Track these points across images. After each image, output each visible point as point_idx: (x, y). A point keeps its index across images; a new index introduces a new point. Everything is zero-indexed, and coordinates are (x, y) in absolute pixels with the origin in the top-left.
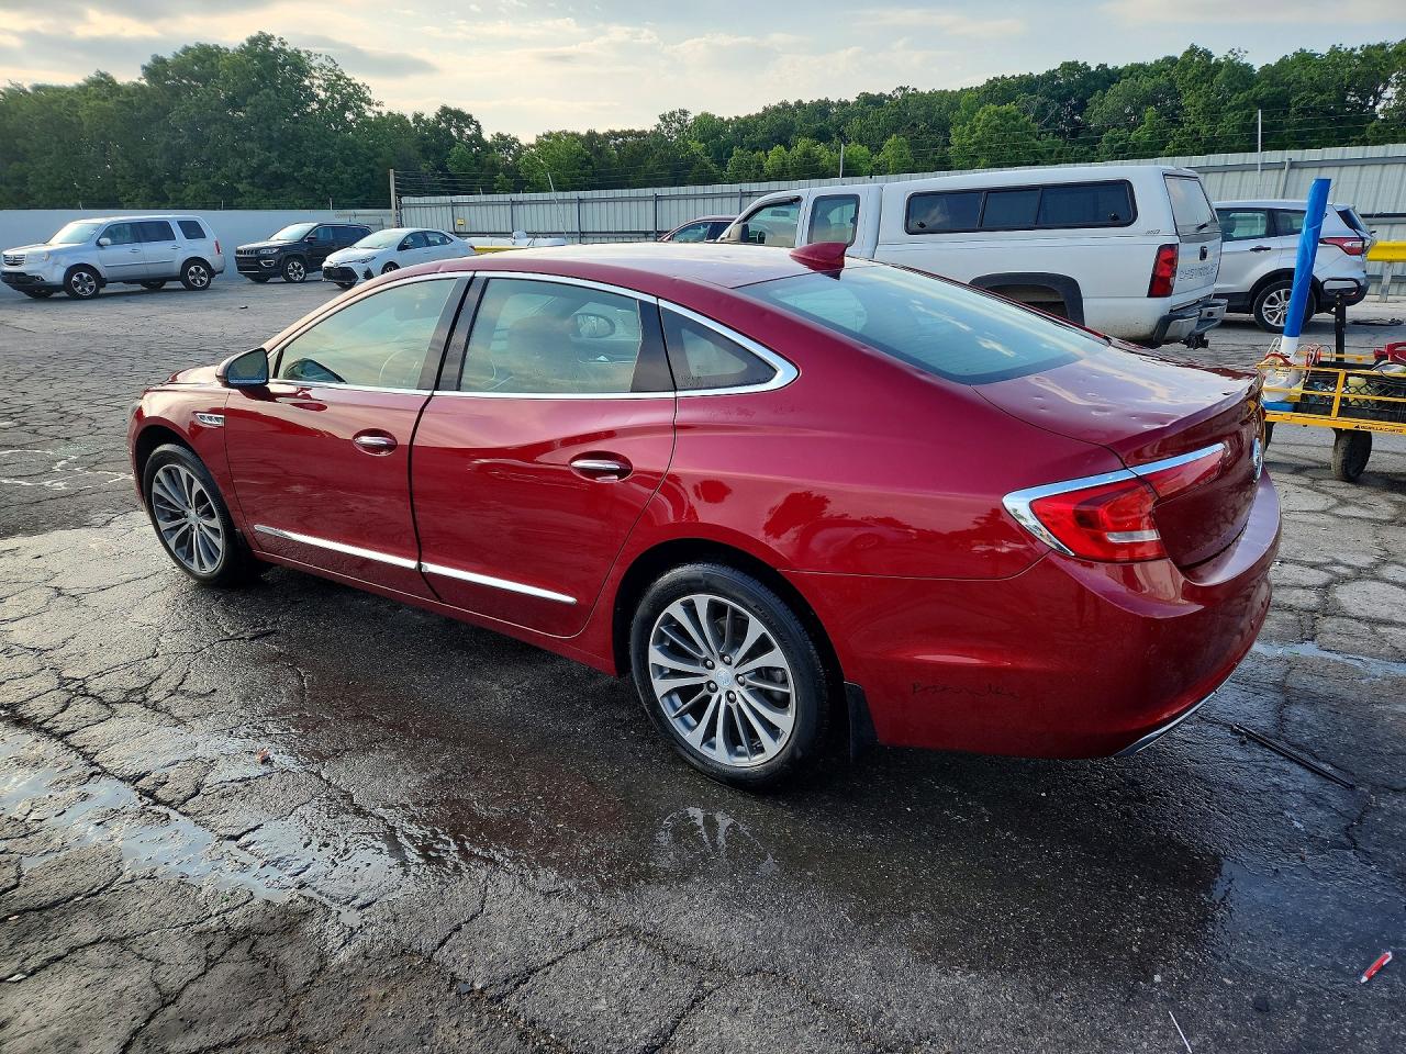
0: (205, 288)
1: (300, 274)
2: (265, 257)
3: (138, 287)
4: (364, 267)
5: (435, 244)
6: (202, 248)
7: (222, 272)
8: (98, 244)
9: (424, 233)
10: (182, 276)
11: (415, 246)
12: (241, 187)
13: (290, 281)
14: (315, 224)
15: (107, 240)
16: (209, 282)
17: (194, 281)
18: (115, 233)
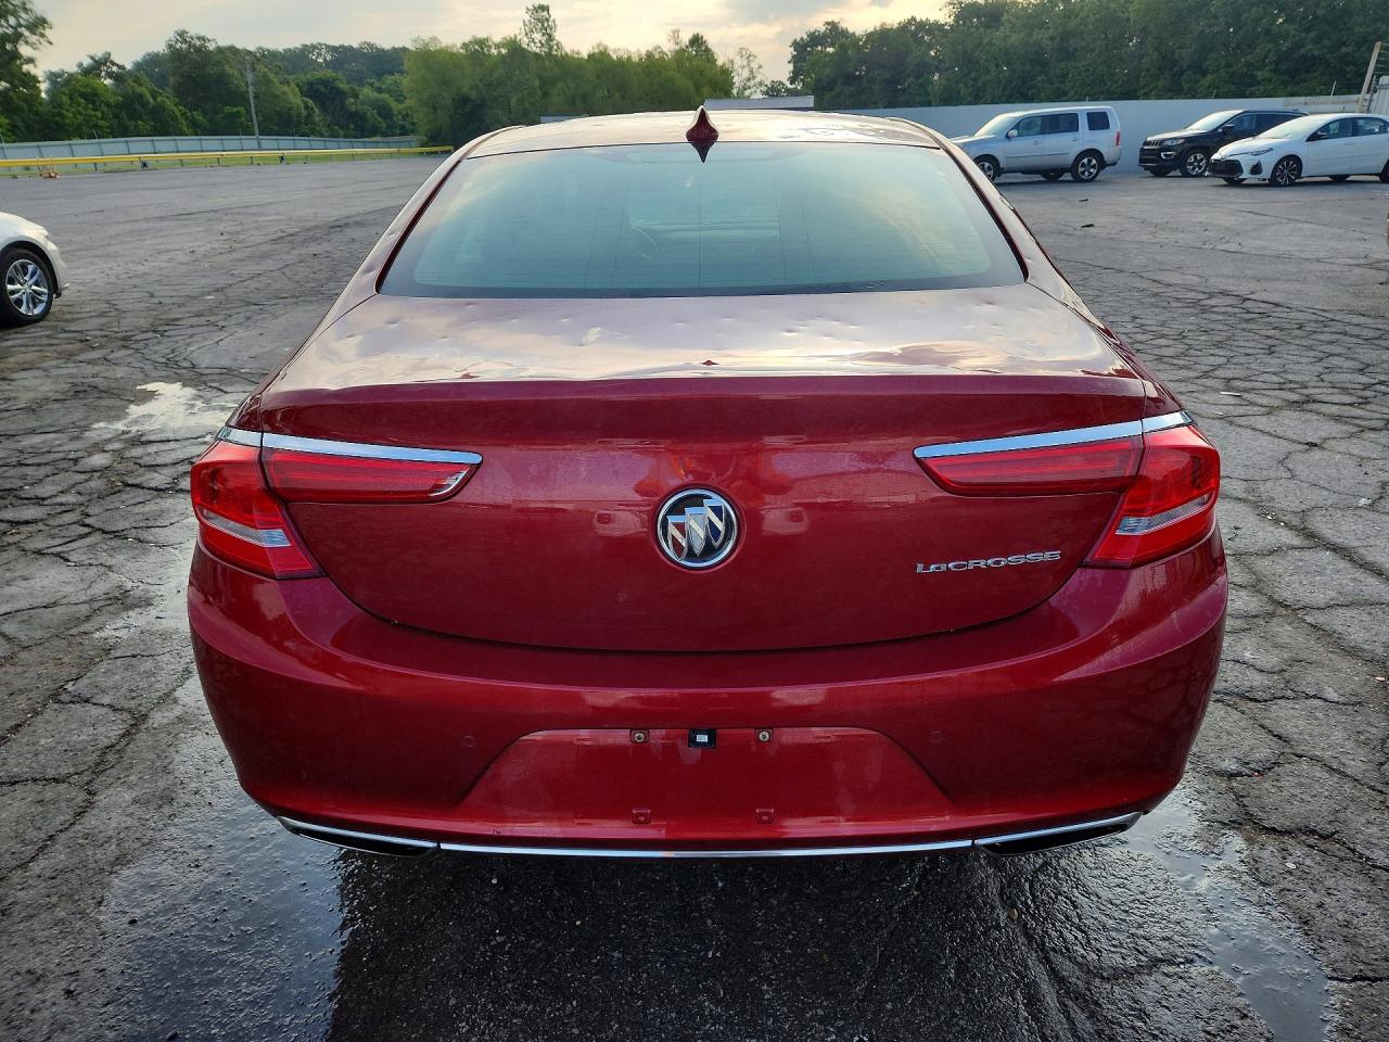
0: (1091, 180)
1: (1200, 167)
2: (1169, 148)
3: (1039, 178)
4: (1254, 160)
5: (1371, 132)
6: (1102, 141)
7: (1114, 164)
8: (1007, 136)
9: (1354, 120)
10: (1073, 169)
11: (1340, 135)
12: (1259, 75)
13: (1186, 175)
14: (1240, 111)
15: (1014, 132)
16: (1096, 175)
17: (1083, 173)
18: (1024, 127)
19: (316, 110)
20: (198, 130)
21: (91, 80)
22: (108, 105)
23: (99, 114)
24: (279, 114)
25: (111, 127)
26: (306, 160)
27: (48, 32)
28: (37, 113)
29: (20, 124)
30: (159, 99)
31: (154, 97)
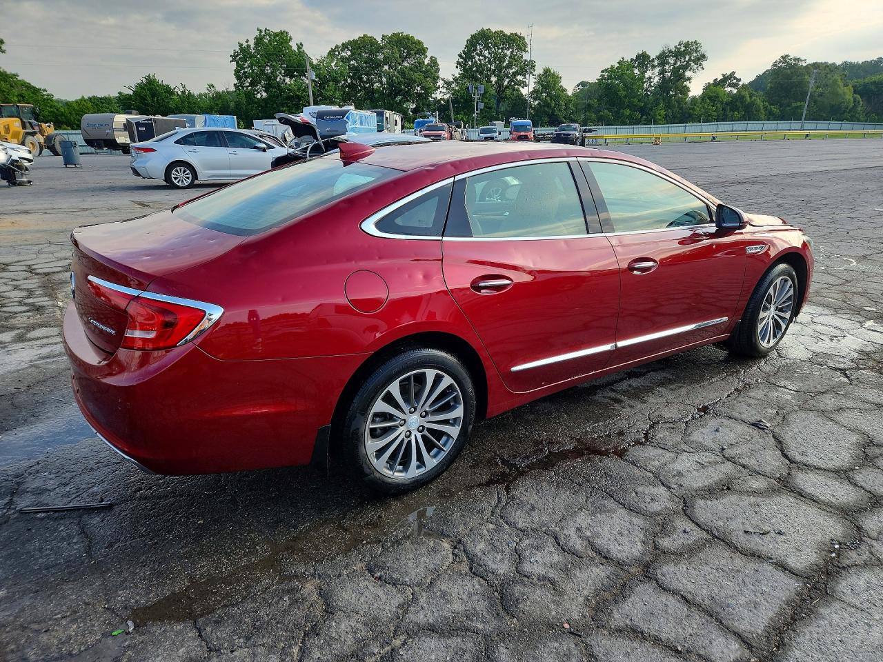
19: (861, 103)
20: (771, 116)
21: (719, 89)
22: (722, 103)
23: (714, 108)
24: (832, 106)
25: (718, 116)
26: (824, 137)
27: (704, 63)
28: (681, 109)
29: (670, 114)
30: (753, 98)
31: (751, 97)
